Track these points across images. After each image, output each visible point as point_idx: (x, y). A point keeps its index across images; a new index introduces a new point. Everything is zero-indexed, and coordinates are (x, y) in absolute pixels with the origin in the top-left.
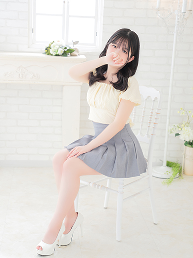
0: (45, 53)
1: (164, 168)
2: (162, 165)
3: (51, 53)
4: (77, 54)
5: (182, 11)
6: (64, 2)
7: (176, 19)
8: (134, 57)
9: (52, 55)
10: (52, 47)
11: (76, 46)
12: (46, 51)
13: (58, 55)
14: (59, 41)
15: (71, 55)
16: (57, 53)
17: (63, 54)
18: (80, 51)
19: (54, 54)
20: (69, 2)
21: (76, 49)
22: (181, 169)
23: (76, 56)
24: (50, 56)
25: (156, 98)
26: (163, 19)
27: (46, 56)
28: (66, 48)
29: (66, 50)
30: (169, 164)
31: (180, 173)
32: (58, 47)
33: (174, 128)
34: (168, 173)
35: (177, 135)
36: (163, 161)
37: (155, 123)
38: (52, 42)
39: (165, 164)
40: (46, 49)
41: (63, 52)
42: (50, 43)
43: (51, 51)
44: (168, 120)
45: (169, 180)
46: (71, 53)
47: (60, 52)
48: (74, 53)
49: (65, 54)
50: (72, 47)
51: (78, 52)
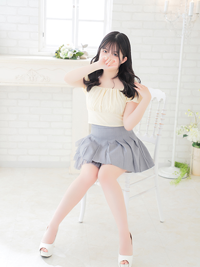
0: (55, 56)
1: (173, 168)
2: (170, 166)
3: (61, 56)
4: (86, 57)
5: (189, 15)
6: (74, 7)
7: (184, 22)
8: (126, 57)
9: (61, 58)
10: (61, 50)
11: (85, 50)
12: (56, 54)
13: (68, 58)
14: (68, 45)
15: (81, 59)
16: (67, 57)
17: (72, 57)
18: (89, 54)
19: (64, 57)
20: (78, 7)
21: (85, 52)
22: (189, 170)
23: (85, 59)
24: (60, 59)
25: (162, 99)
26: (170, 22)
27: (56, 59)
28: (75, 51)
29: (75, 53)
30: (177, 165)
31: (188, 173)
32: (67, 50)
33: (182, 130)
34: (176, 173)
35: (185, 136)
36: (171, 162)
37: (160, 124)
38: (62, 45)
39: (173, 164)
40: (56, 52)
41: (72, 56)
42: (59, 46)
43: (61, 55)
44: (176, 121)
45: (177, 181)
46: (80, 56)
47: (70, 55)
48: (84, 56)
49: (74, 57)
50: (81, 50)
51: (87, 55)
